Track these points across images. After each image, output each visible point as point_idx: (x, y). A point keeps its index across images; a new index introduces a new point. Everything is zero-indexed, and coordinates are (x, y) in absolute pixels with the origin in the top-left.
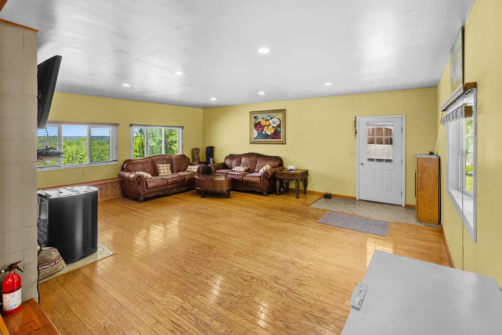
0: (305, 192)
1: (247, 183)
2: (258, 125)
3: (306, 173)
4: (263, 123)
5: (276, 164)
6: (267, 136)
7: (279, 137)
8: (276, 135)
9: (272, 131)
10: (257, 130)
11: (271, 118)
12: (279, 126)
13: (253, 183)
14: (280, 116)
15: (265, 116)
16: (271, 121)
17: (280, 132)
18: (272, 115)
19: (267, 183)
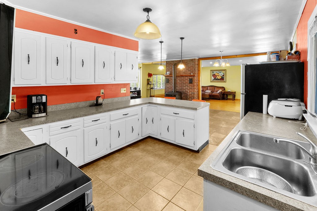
0: (235, 99)
1: (214, 96)
2: (214, 75)
3: (235, 93)
4: (216, 74)
5: (223, 89)
6: (218, 79)
7: (223, 80)
8: (222, 79)
9: (220, 78)
10: (214, 77)
11: (220, 73)
12: (223, 76)
13: (216, 96)
14: (224, 72)
15: (217, 72)
16: (220, 74)
17: (224, 78)
18: (220, 71)
19: (222, 96)
